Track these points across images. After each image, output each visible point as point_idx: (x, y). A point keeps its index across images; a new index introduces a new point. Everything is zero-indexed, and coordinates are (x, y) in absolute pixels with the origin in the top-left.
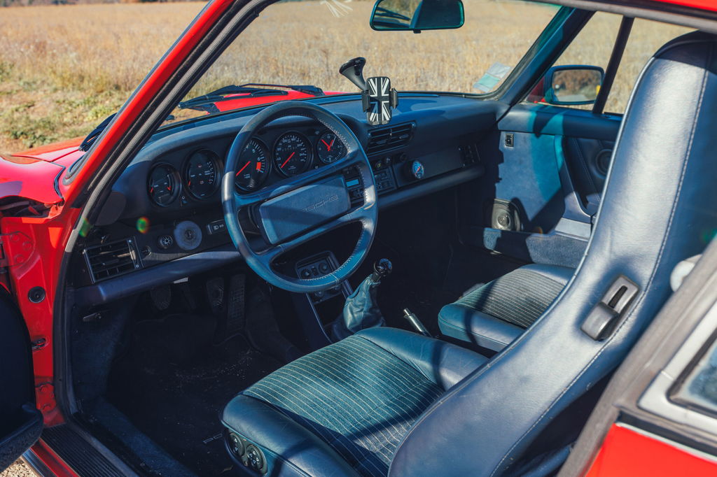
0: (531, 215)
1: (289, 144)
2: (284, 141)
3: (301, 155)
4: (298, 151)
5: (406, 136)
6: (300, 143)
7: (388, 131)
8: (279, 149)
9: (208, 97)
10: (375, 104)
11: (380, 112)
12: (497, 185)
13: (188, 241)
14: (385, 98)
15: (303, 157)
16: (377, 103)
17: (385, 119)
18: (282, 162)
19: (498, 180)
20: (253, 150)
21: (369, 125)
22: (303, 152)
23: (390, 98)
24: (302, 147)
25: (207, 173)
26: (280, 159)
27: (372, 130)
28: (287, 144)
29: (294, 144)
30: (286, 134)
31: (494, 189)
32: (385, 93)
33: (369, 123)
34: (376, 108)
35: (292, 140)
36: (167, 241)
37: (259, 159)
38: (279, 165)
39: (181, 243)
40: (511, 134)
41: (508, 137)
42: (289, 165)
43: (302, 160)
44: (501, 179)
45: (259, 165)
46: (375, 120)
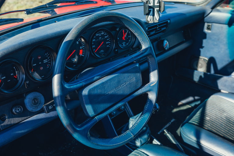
0: (220, 66)
1: (100, 37)
2: (97, 35)
3: (107, 43)
4: (105, 40)
5: (165, 28)
6: (106, 35)
7: (156, 26)
8: (94, 40)
9: (48, 6)
10: (151, 10)
11: (153, 15)
12: (201, 49)
13: (35, 106)
14: (157, 7)
15: (108, 44)
16: (152, 9)
17: (156, 19)
18: (95, 48)
19: (202, 47)
20: (77, 42)
21: (147, 23)
22: (108, 41)
23: (160, 7)
24: (108, 38)
25: (45, 61)
26: (94, 46)
27: (148, 26)
28: (99, 37)
29: (103, 36)
30: (98, 31)
31: (200, 52)
32: (157, 3)
33: (147, 22)
34: (151, 13)
35: (102, 34)
36: (18, 110)
37: (81, 48)
38: (94, 50)
39: (30, 108)
40: (210, 24)
41: (209, 26)
42: (100, 49)
43: (108, 46)
44: (203, 47)
45: (81, 51)
46: (151, 20)
